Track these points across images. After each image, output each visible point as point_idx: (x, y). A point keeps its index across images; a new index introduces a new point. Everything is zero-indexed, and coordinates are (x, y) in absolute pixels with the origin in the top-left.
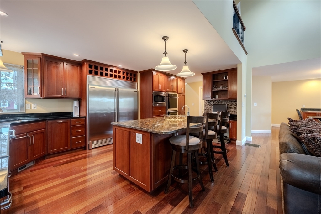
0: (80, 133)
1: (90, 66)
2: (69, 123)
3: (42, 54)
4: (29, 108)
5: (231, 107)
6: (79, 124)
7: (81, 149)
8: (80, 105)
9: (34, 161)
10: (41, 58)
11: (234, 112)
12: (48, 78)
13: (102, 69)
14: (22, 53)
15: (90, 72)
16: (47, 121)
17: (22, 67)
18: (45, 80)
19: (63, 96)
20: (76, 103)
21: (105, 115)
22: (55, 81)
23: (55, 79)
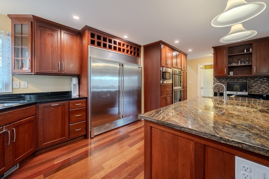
0: (80, 118)
1: (92, 36)
2: (67, 107)
3: (33, 16)
4: (18, 87)
5: (253, 85)
6: (79, 107)
7: (82, 138)
8: (79, 83)
9: (18, 164)
10: (32, 22)
11: (258, 92)
12: (40, 48)
13: (105, 39)
14: (8, 15)
15: (93, 43)
16: (38, 104)
17: (8, 33)
18: (38, 51)
19: (60, 71)
20: (75, 81)
21: (109, 95)
22: (50, 53)
23: (50, 51)
